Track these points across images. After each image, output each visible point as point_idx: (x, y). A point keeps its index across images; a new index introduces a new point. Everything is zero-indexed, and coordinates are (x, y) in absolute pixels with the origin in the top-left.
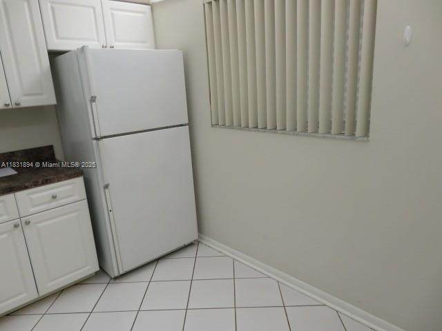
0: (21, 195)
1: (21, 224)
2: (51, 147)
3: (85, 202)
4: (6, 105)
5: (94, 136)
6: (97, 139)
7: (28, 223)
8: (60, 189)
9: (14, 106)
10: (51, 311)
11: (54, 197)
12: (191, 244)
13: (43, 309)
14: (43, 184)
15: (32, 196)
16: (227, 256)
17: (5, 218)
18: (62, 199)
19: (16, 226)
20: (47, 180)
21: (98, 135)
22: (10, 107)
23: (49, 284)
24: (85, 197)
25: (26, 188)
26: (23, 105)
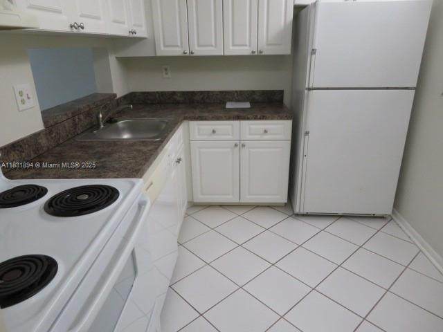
0: (245, 123)
1: (240, 145)
2: (282, 92)
3: (289, 143)
4: (253, 52)
5: (307, 86)
6: (309, 89)
7: (243, 146)
8: (272, 126)
9: (259, 54)
10: (245, 216)
11: (266, 131)
12: (382, 217)
13: (240, 211)
14: (260, 119)
15: (252, 126)
16: (415, 244)
17: (230, 137)
18: (271, 134)
19: (236, 145)
20: (264, 117)
21: (310, 86)
22: (256, 53)
23: (248, 197)
24: (290, 138)
25: (248, 119)
26: (265, 53)
